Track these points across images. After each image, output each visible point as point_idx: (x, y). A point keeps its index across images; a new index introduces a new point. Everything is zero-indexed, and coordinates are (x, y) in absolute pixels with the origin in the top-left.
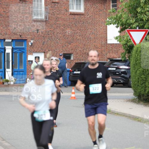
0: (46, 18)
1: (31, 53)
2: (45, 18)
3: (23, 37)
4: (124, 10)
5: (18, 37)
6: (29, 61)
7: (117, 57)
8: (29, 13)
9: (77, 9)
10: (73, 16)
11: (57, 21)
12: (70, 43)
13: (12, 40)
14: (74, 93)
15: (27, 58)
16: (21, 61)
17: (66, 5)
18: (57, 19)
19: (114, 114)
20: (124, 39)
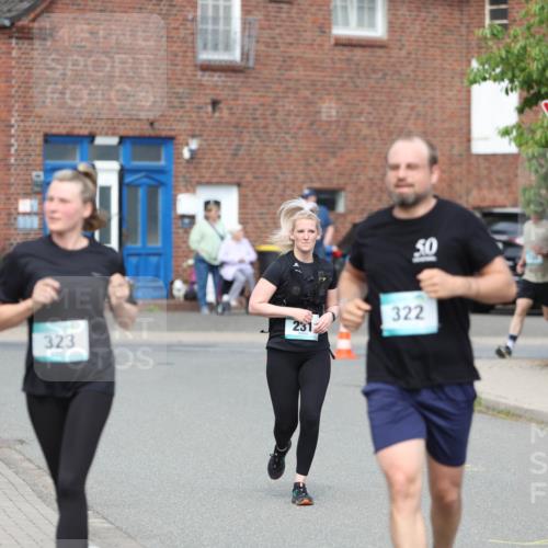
0: (248, 59)
1: (191, 187)
2: (242, 59)
3: (163, 129)
4: (532, 30)
5: (142, 129)
6: (183, 217)
7: (508, 203)
8: (184, 40)
9: (360, 24)
10: (347, 52)
11: (286, 70)
12: (333, 150)
13: (122, 139)
14: (347, 336)
15: (175, 204)
16: (152, 217)
17: (320, 10)
18: (288, 63)
19: (493, 415)
20: (533, 138)
